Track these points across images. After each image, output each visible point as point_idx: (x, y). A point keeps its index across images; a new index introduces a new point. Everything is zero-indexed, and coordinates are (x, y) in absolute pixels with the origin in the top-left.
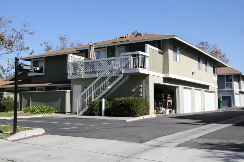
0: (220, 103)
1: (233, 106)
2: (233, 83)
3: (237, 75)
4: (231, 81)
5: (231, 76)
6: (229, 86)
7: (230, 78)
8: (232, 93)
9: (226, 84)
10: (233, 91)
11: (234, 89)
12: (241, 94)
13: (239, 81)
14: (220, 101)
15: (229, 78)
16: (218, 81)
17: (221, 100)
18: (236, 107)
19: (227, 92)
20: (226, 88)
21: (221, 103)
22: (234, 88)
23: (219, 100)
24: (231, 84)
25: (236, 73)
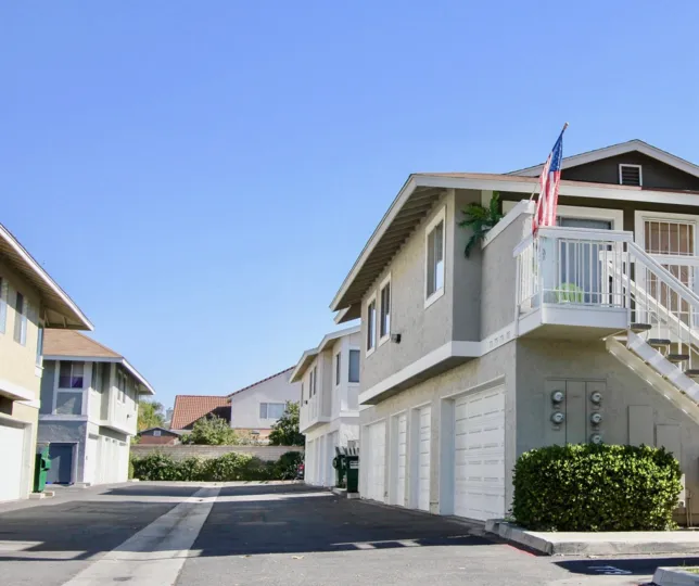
0: (42, 469)
1: (77, 484)
2: (84, 393)
3: (100, 363)
4: (79, 384)
5: (81, 364)
6: (70, 404)
7: (78, 375)
8: (78, 434)
9: (60, 394)
10: (83, 424)
11: (86, 416)
12: (104, 437)
13: (104, 388)
14: (44, 462)
15: (74, 374)
16: (42, 379)
17: (45, 458)
18: (88, 484)
19: (60, 428)
20: (55, 411)
21: (46, 470)
22: (89, 414)
23: (39, 457)
24: (80, 396)
25: (101, 357)
